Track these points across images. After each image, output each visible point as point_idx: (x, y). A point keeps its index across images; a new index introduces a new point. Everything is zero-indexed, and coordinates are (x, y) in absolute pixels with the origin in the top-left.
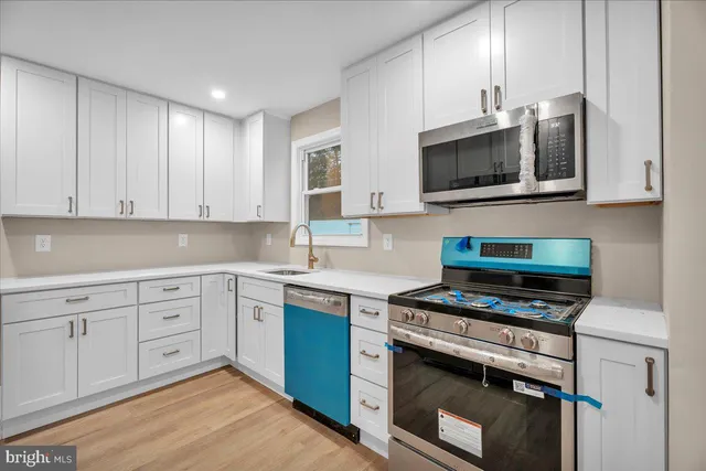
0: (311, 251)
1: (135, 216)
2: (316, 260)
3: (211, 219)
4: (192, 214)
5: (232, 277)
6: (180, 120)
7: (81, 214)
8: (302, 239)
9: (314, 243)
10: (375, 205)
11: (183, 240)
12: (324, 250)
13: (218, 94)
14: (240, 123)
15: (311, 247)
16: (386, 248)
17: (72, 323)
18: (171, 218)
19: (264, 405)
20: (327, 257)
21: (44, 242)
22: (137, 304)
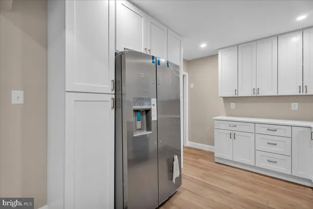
1: (260, 95)
3: (308, 93)
11: (295, 106)
17: (231, 133)
18: (279, 94)
21: (233, 105)
22: (255, 133)
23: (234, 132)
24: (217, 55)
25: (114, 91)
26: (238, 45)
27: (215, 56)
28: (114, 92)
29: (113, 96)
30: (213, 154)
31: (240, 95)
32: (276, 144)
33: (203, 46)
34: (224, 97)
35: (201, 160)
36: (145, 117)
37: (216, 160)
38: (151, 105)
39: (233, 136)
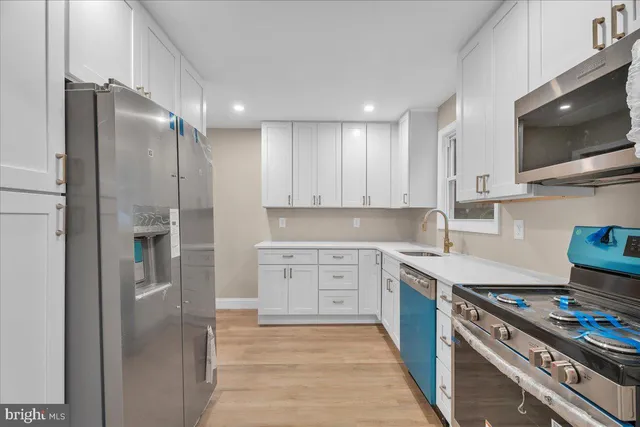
0: (447, 235)
1: (322, 205)
2: (451, 244)
3: (371, 206)
4: (358, 204)
5: (378, 253)
6: (357, 133)
7: (295, 205)
8: (440, 224)
9: (450, 228)
10: (481, 189)
11: (357, 222)
12: (462, 235)
13: (369, 108)
14: (395, 124)
15: (447, 231)
16: (516, 237)
17: (284, 270)
18: (344, 206)
19: (389, 361)
20: (464, 243)
21: (282, 222)
22: (318, 264)
23: (290, 267)
24: (258, 131)
25: (63, 186)
26: (292, 122)
27: (254, 132)
28: (62, 188)
29: (62, 200)
30: (255, 312)
31: (296, 205)
32: (341, 277)
33: (239, 108)
34: (268, 208)
35: (233, 329)
36: (151, 251)
37: (262, 322)
38: (169, 224)
39: (288, 274)
